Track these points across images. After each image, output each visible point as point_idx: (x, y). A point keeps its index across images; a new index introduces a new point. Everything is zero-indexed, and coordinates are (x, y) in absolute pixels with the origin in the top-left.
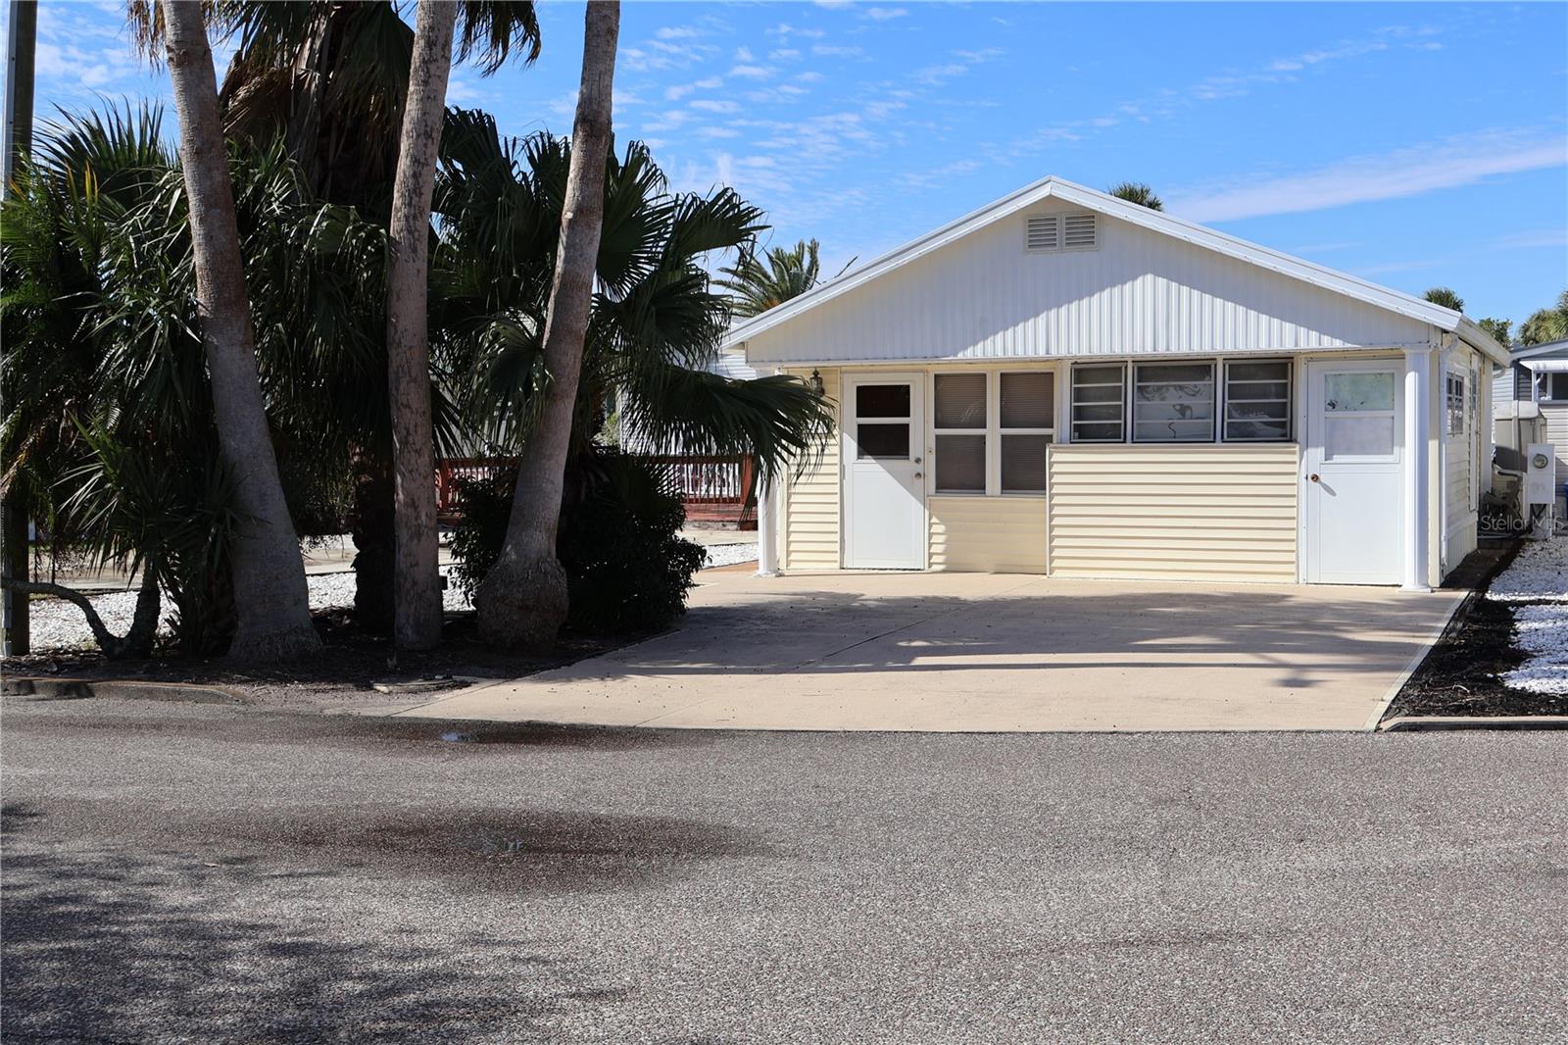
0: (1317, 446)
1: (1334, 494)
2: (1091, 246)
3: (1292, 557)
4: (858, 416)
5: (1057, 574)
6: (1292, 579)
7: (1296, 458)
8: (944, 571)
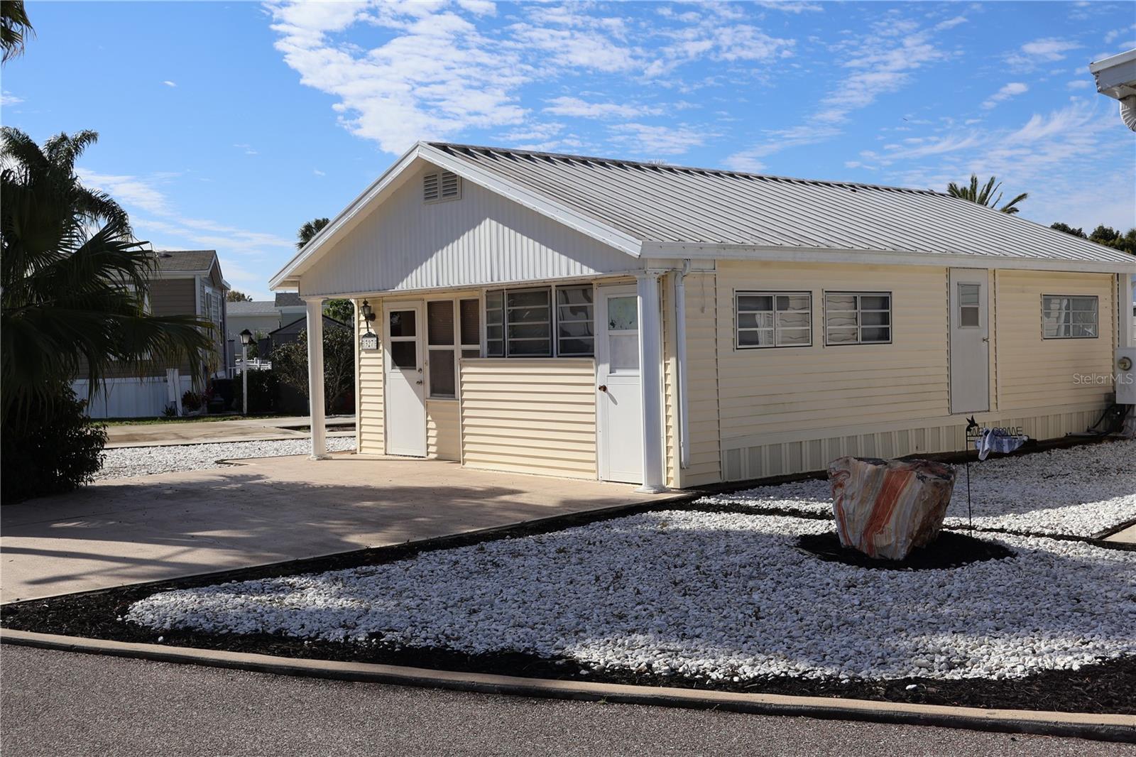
0: (605, 362)
1: (616, 403)
2: (455, 196)
3: (592, 457)
4: (392, 335)
5: (468, 464)
6: (593, 476)
7: (592, 371)
8: (437, 459)
